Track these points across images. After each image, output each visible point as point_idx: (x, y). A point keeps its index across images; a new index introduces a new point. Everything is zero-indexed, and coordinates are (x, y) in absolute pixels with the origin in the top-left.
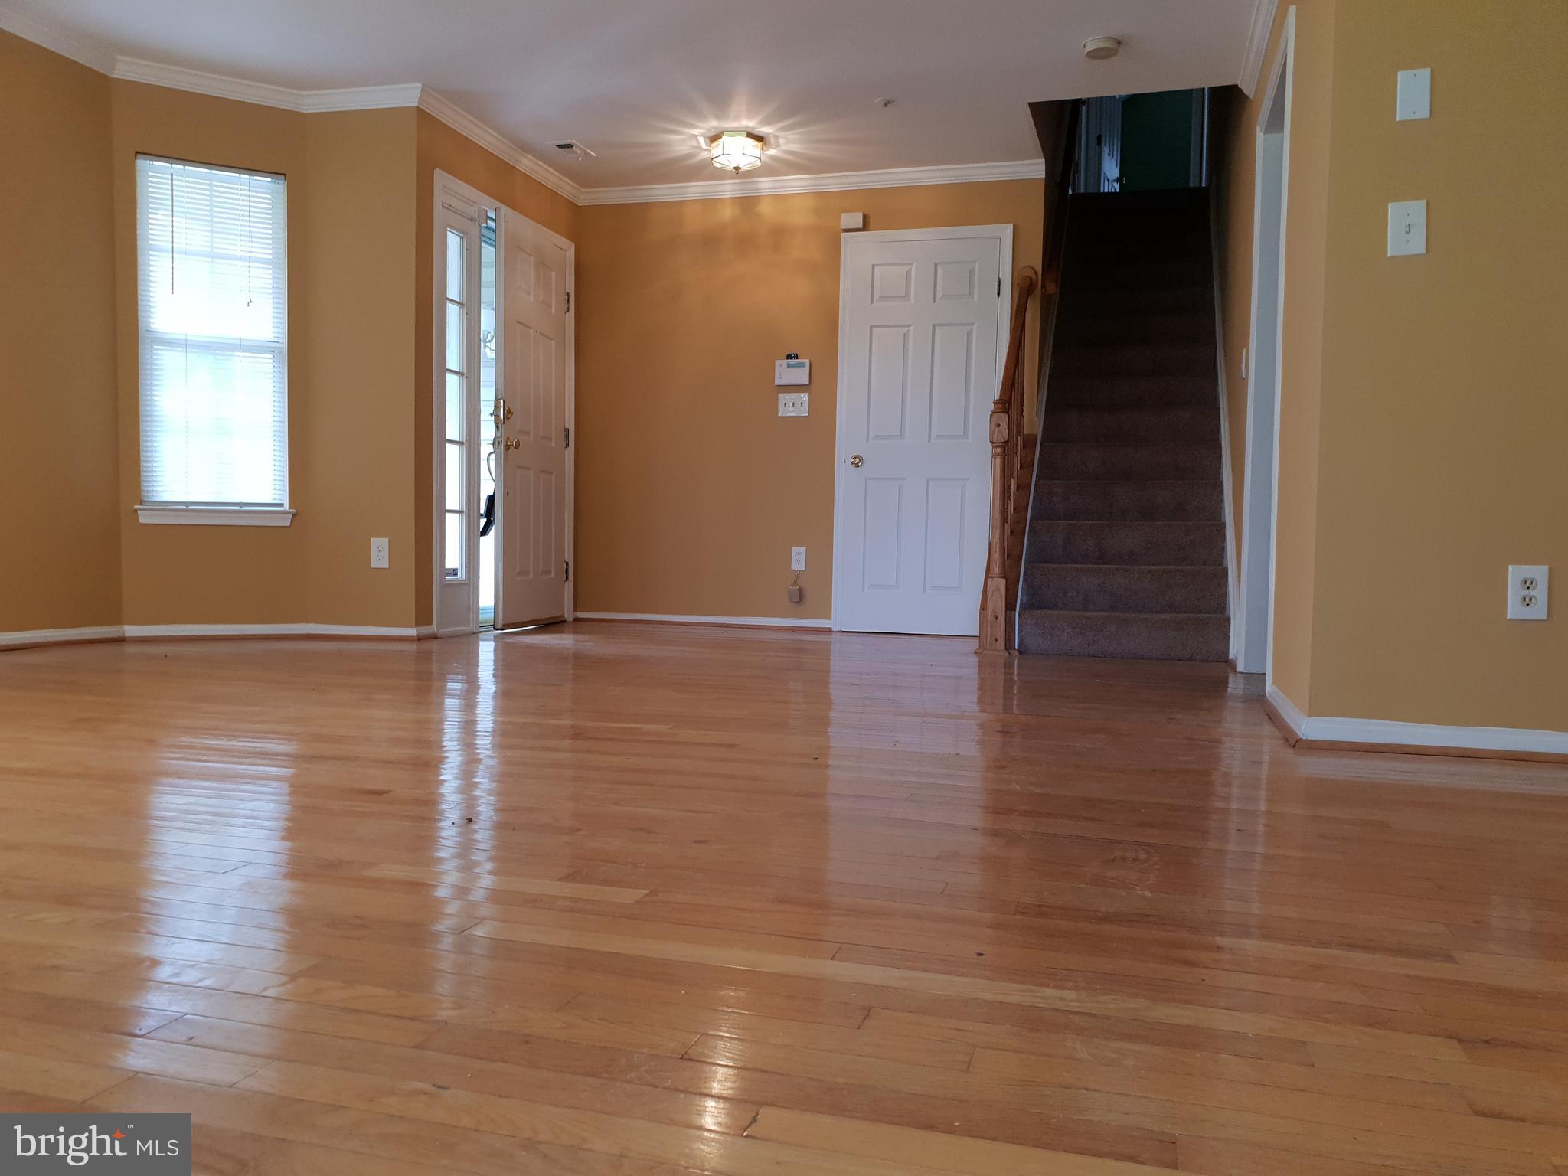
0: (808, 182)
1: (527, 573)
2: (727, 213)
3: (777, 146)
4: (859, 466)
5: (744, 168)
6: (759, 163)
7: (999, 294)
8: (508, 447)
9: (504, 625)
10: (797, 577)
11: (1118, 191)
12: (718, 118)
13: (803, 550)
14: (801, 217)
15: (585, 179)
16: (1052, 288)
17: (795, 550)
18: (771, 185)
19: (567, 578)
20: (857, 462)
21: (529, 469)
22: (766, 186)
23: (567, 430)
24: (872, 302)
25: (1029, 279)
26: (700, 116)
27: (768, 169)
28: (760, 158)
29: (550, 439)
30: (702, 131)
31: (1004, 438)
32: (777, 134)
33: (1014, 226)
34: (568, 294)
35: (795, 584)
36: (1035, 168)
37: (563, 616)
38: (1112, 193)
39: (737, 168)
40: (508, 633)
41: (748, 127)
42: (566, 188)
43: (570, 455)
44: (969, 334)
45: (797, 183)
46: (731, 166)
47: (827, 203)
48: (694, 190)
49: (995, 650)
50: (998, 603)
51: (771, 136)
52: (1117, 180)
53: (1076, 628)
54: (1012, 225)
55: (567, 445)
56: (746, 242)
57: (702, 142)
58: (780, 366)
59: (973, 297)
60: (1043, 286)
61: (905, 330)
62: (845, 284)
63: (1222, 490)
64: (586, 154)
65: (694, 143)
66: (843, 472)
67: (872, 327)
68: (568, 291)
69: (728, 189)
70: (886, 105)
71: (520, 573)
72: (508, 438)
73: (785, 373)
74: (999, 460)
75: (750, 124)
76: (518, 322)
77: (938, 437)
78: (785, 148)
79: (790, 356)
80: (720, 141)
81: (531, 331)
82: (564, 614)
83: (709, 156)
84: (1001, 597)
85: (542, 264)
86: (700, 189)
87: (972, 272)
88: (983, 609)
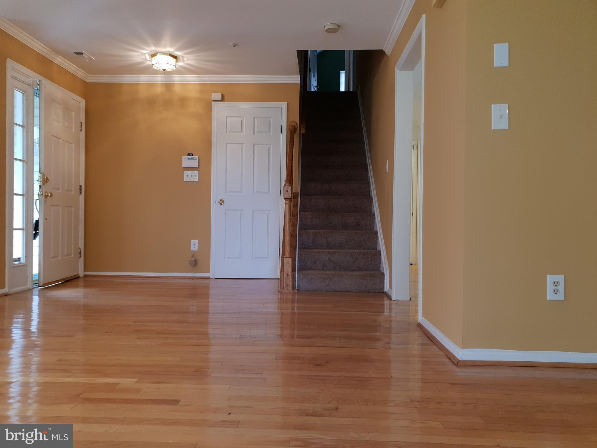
0: (197, 79)
1: (58, 257)
2: (159, 90)
3: (183, 61)
4: (222, 204)
5: (167, 70)
6: (174, 68)
7: (281, 132)
8: (46, 197)
9: (44, 284)
10: (194, 254)
11: (316, 91)
12: (155, 46)
13: (196, 241)
14: (193, 93)
15: (90, 69)
16: (303, 131)
17: (193, 241)
18: (179, 79)
19: (80, 256)
20: (221, 202)
21: (59, 206)
22: (177, 79)
23: (81, 186)
24: (226, 133)
25: (294, 127)
26: (147, 44)
27: (179, 71)
28: (175, 66)
29: (71, 191)
30: (148, 51)
31: (290, 197)
32: (184, 55)
33: (287, 103)
34: (81, 123)
35: (193, 257)
36: (296, 79)
37: (78, 275)
38: (314, 91)
39: (164, 70)
40: (46, 287)
41: (170, 52)
42: (80, 74)
43: (82, 198)
44: (269, 149)
45: (192, 79)
46: (161, 69)
47: (205, 88)
48: (143, 79)
49: (287, 290)
50: (288, 268)
51: (180, 56)
52: (316, 87)
53: (321, 279)
54: (286, 103)
55: (81, 193)
56: (168, 103)
57: (148, 57)
58: (185, 158)
59: (270, 133)
60: (300, 130)
61: (242, 145)
62: (214, 124)
63: (375, 217)
64: (90, 58)
65: (144, 57)
66: (215, 206)
67: (226, 144)
68: (81, 121)
69: (159, 79)
70: (234, 46)
71: (54, 257)
72: (47, 192)
73: (186, 162)
74: (288, 206)
75: (170, 50)
76: (52, 136)
77: (257, 192)
78: (187, 62)
79: (189, 155)
80: (156, 57)
81: (61, 140)
82: (79, 274)
83: (151, 63)
84: (290, 267)
85: (67, 108)
86: (146, 79)
87: (269, 122)
88: (282, 272)
